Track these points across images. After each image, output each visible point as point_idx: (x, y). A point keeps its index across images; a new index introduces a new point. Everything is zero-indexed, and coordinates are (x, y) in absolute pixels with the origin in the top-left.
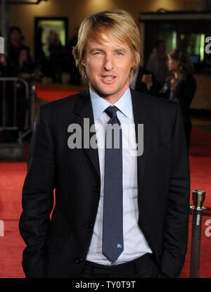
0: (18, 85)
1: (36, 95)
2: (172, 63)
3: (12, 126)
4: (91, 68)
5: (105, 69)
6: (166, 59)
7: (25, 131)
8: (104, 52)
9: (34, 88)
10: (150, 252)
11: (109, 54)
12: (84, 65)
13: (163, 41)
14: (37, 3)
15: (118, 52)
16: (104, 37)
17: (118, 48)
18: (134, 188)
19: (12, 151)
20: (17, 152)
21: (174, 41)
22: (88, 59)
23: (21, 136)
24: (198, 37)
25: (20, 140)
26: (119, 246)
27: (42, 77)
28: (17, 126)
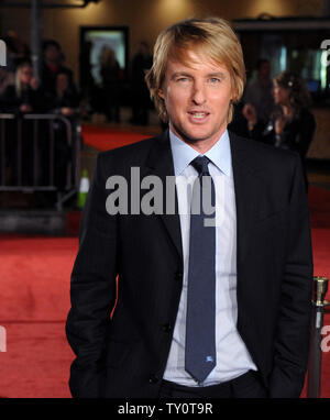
0: (56, 126)
1: (82, 139)
2: (279, 92)
3: (47, 185)
4: (172, 101)
5: (194, 101)
6: (271, 86)
7: (67, 192)
8: (191, 78)
9: (79, 129)
10: (254, 368)
11: (200, 80)
12: (162, 96)
13: (266, 61)
14: (83, 6)
15: (212, 78)
16: (192, 55)
17: (212, 71)
18: (231, 275)
19: (47, 222)
20: (55, 222)
21: (283, 61)
22: (169, 89)
23: (61, 199)
24: (318, 54)
25: (59, 205)
26: (209, 359)
27: (91, 113)
28: (55, 185)
